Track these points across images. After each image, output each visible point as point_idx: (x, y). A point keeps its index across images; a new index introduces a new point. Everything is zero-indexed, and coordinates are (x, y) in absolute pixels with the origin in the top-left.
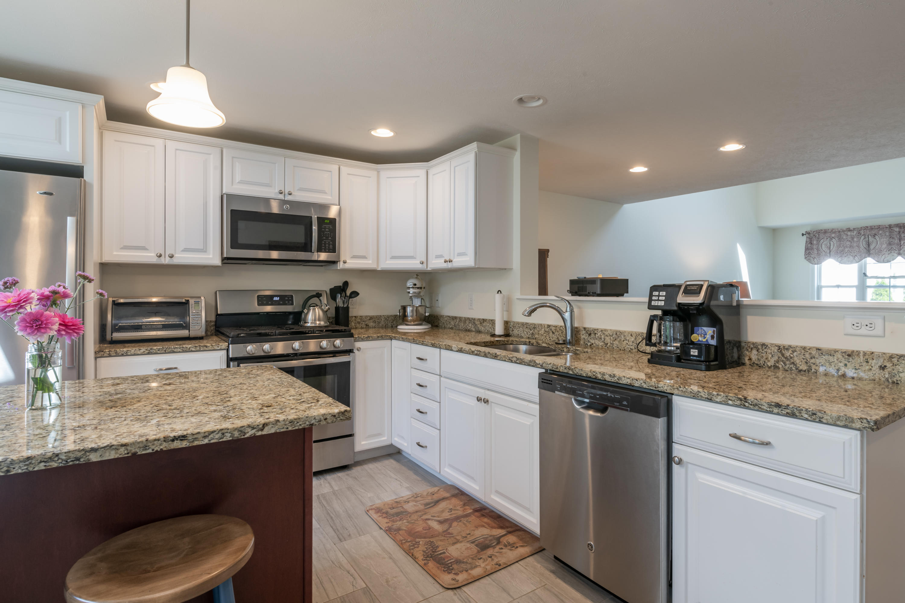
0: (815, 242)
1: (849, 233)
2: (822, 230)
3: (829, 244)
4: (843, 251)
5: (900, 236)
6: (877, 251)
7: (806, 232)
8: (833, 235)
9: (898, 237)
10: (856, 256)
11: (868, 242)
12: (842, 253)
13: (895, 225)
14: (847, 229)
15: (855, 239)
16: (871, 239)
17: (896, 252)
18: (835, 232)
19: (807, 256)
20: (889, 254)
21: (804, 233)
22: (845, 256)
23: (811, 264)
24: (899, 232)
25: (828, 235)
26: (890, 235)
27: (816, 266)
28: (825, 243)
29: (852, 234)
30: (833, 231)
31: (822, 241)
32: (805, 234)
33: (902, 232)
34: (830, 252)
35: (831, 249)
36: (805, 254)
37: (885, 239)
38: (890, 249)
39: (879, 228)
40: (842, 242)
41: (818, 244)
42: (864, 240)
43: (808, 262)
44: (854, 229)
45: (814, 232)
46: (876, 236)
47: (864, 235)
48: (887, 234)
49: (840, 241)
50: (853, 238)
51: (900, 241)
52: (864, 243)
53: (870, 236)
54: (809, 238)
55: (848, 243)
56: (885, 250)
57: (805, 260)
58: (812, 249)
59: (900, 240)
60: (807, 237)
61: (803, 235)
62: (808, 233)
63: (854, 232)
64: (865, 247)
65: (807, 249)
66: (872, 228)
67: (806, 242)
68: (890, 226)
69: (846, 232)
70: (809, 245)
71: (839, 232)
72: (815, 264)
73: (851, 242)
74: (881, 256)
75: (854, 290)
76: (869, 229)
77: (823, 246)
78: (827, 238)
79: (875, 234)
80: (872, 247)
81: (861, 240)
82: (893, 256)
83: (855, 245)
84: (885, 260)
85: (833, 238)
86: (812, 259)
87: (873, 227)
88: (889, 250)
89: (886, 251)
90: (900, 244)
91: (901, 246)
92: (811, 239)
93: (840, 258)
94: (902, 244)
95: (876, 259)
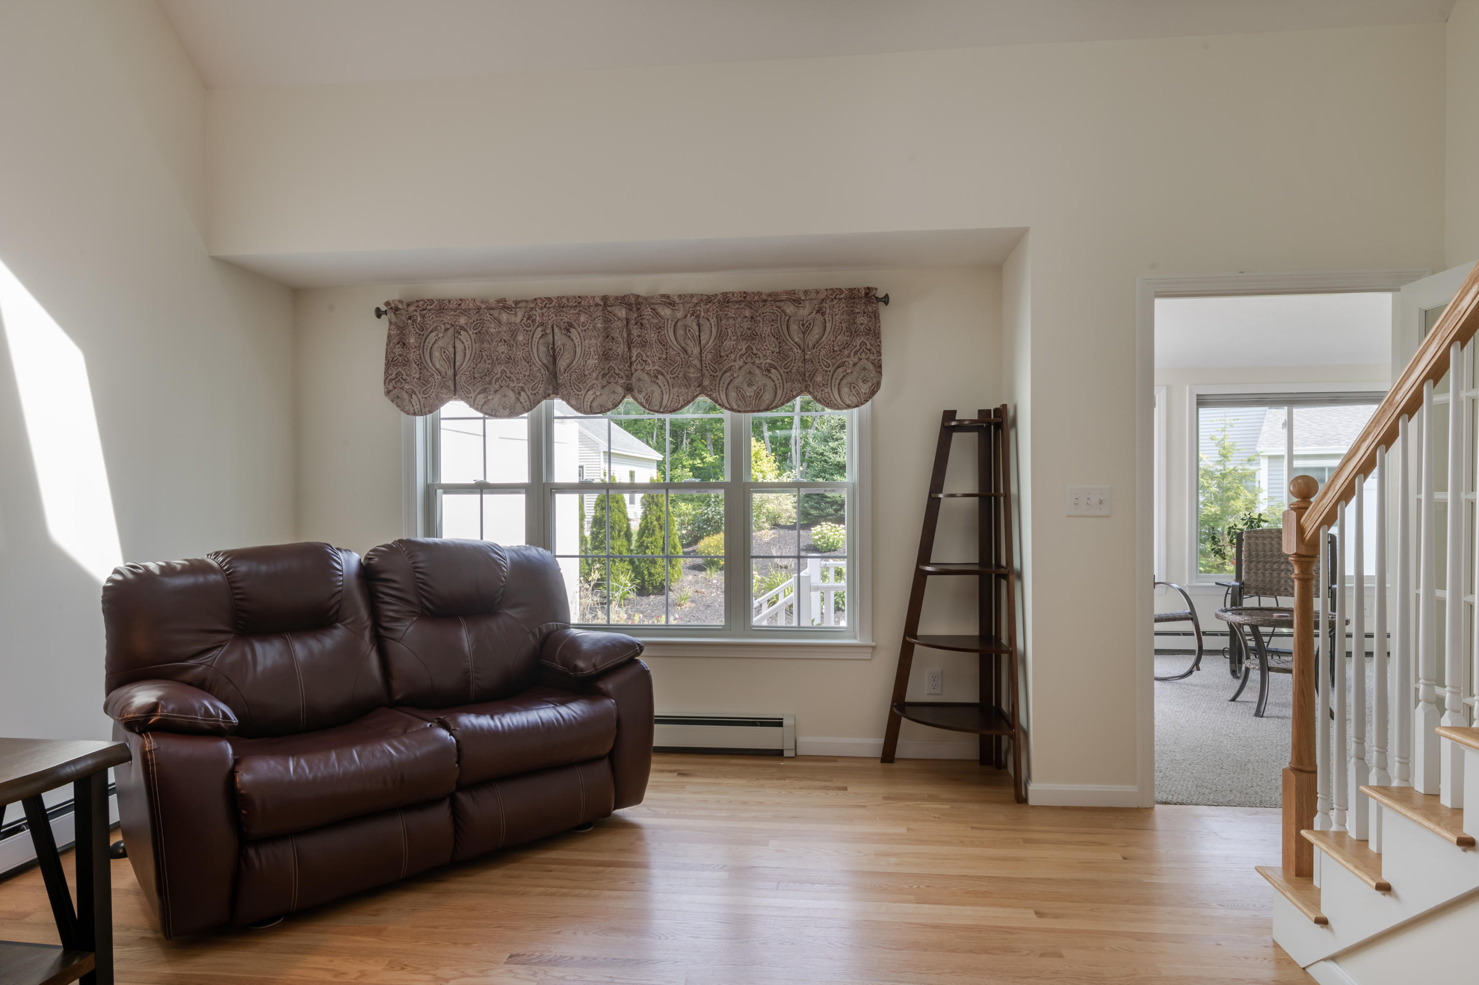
0: (412, 340)
1: (504, 317)
2: (431, 301)
3: (451, 350)
4: (489, 372)
5: (629, 334)
6: (574, 376)
7: (387, 304)
8: (462, 321)
9: (625, 335)
10: (523, 389)
11: (553, 349)
12: (488, 379)
13: (617, 298)
14: (498, 302)
15: (520, 338)
16: (560, 339)
17: (621, 381)
18: (465, 312)
19: (391, 387)
20: (603, 387)
21: (383, 308)
22: (496, 392)
23: (403, 414)
24: (628, 321)
25: (448, 318)
26: (606, 329)
27: (419, 420)
28: (440, 343)
29: (513, 319)
30: (463, 306)
31: (432, 337)
32: (386, 313)
33: (633, 322)
34: (455, 375)
35: (458, 364)
36: (387, 381)
37: (593, 341)
38: (606, 371)
39: (578, 303)
40: (486, 345)
41: (421, 346)
42: (542, 341)
43: (393, 406)
44: (517, 303)
45: (408, 305)
46: (572, 330)
47: (542, 324)
48: (599, 325)
49: (482, 343)
50: (514, 334)
51: (629, 349)
52: (543, 349)
53: (556, 330)
54: (398, 327)
55: (503, 348)
56: (594, 375)
57: (386, 401)
58: (406, 363)
59: (630, 345)
60: (391, 323)
61: (379, 313)
62: (393, 308)
63: (516, 315)
64: (545, 361)
65: (391, 362)
66: (560, 304)
67: (389, 336)
68: (605, 298)
69: (495, 313)
70: (398, 350)
71: (479, 309)
72: (415, 414)
73: (511, 346)
74: (583, 392)
75: (520, 499)
76: (554, 307)
77: (436, 354)
78: (446, 330)
79: (571, 325)
80: (562, 364)
81: (535, 340)
82: (614, 392)
83: (520, 354)
84: (595, 404)
85: (462, 328)
86: (406, 396)
87: (565, 300)
88: (604, 376)
89: (597, 379)
90: (630, 358)
91: (631, 364)
92: (403, 328)
93: (482, 396)
94: (634, 359)
95: (574, 402)
